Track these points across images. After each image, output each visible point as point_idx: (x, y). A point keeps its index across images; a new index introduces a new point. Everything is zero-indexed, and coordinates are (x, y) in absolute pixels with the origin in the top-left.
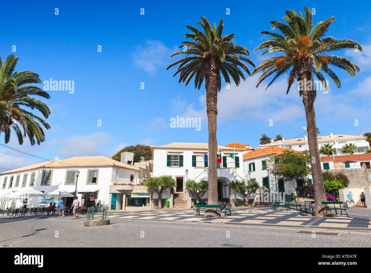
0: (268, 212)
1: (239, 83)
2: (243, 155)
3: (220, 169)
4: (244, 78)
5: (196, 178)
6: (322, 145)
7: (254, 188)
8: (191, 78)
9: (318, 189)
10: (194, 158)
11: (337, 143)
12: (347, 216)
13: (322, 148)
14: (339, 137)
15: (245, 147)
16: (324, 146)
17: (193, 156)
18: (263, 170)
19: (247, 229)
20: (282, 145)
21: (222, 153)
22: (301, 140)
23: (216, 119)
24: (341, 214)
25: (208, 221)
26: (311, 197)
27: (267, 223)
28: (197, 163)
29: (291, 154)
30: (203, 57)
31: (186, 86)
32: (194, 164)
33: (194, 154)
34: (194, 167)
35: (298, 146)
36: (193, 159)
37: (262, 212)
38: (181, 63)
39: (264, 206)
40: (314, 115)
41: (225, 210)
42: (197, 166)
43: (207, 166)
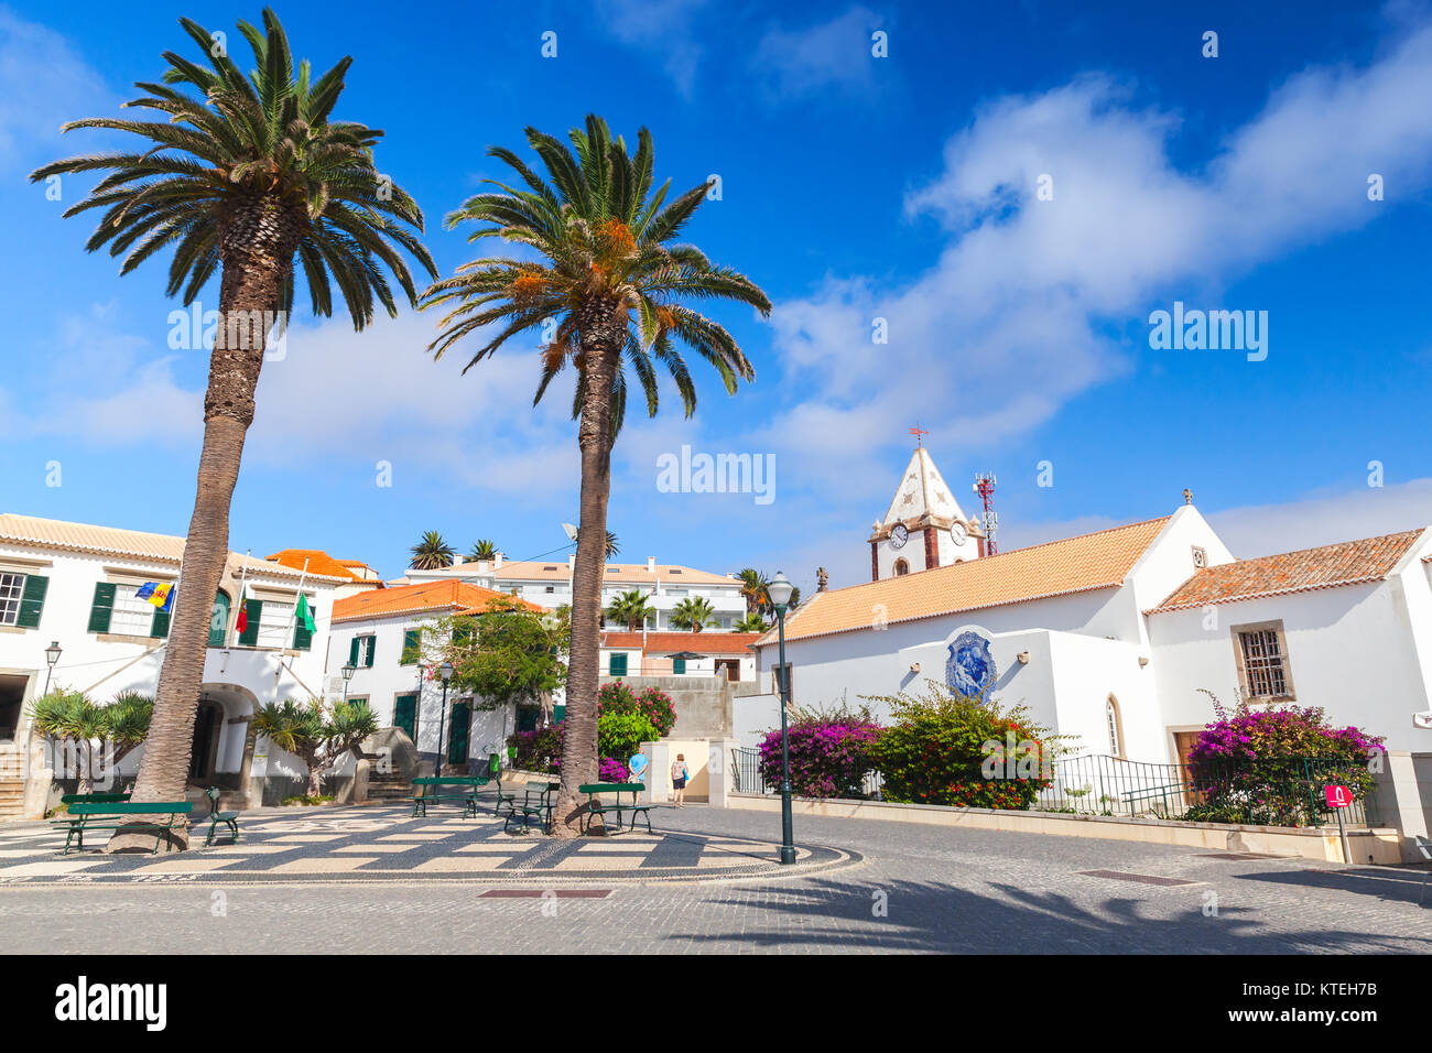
0: (390, 827)
1: (368, 322)
2: (336, 602)
3: (221, 650)
4: (391, 307)
5: (97, 685)
6: (618, 595)
7: (355, 734)
8: (158, 248)
9: (578, 740)
10: (105, 594)
11: (661, 592)
12: (647, 830)
13: (615, 604)
14: (672, 572)
15: (351, 570)
16: (622, 599)
17: (100, 586)
18: (403, 663)
19: (288, 897)
20: (488, 578)
21: (247, 583)
22: (555, 569)
23: (242, 443)
24: (633, 825)
25: (116, 874)
26: (554, 770)
27: (375, 868)
28: (115, 617)
29: (515, 613)
30: (228, 177)
31: (123, 274)
32: (100, 621)
33: (105, 579)
34: (94, 636)
35: (544, 588)
36: (98, 599)
37: (370, 826)
38: (112, 172)
39: (380, 801)
40: (607, 491)
41: (210, 824)
42: (113, 629)
43: (164, 635)
